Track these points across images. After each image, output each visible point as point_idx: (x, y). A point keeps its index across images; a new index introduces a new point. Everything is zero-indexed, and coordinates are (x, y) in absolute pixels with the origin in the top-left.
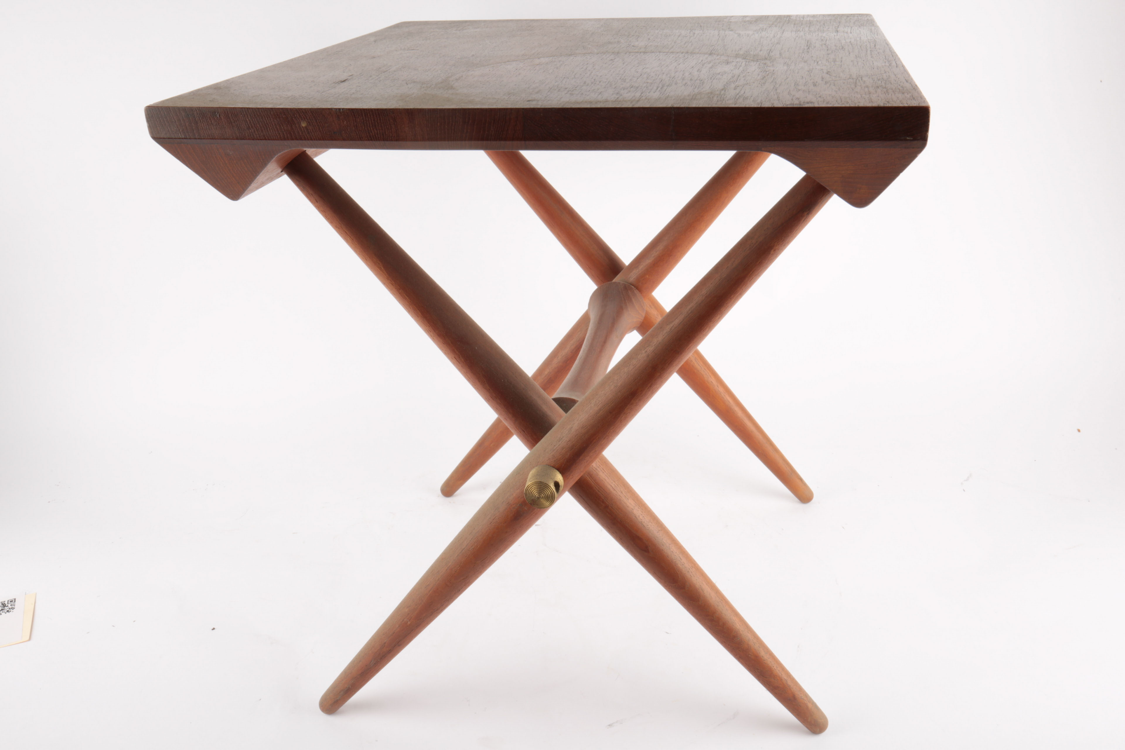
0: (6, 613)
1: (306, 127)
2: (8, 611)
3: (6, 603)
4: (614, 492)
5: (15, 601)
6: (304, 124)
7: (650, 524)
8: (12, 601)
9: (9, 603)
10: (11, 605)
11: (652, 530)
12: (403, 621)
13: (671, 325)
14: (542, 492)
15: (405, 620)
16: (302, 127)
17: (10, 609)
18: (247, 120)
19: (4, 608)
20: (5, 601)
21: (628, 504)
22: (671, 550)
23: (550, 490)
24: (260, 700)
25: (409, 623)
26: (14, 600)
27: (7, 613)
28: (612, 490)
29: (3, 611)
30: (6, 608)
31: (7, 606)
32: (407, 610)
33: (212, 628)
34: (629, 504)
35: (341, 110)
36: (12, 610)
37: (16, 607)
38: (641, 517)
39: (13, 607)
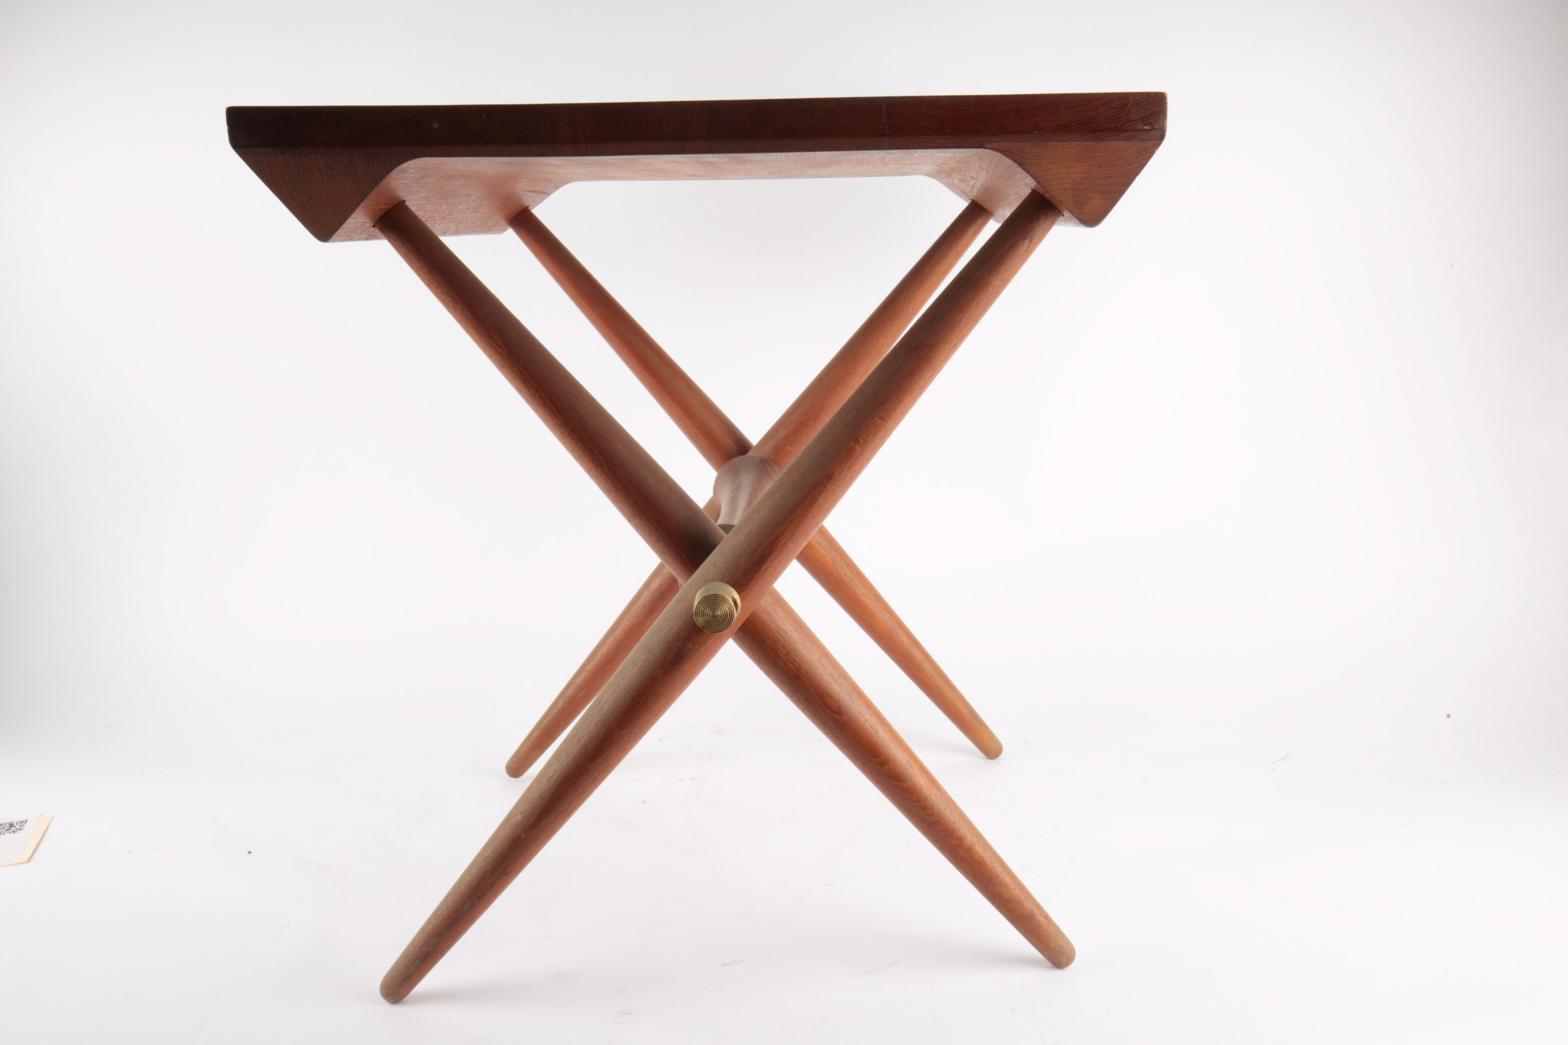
0: (10, 833)
2: (14, 832)
3: (15, 823)
5: (26, 823)
8: (22, 822)
9: (18, 823)
10: (20, 826)
14: (718, 608)
17: (17, 829)
19: (11, 828)
20: (14, 822)
23: (726, 606)
24: (289, 925)
26: (25, 821)
27: (12, 834)
29: (8, 831)
30: (12, 828)
31: (15, 827)
36: (19, 831)
37: (25, 828)
39: (21, 827)
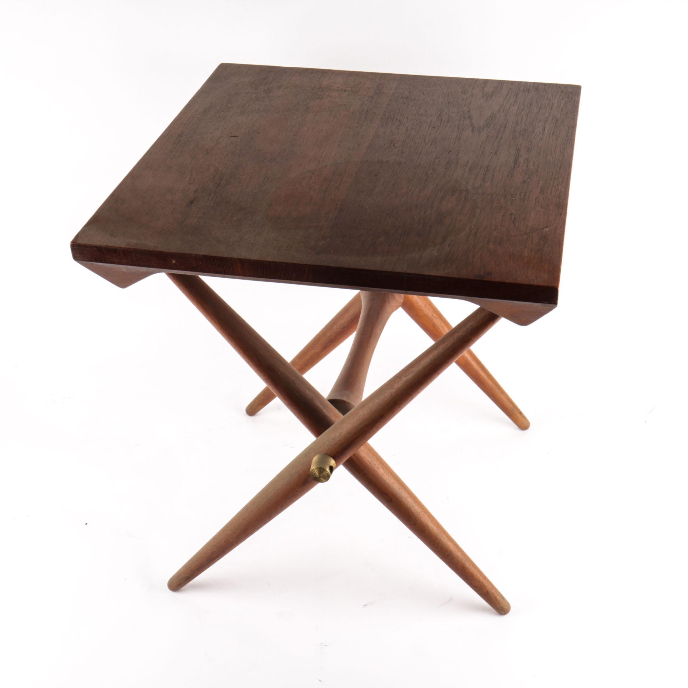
1: (175, 263)
4: (370, 465)
6: (174, 262)
7: (394, 484)
11: (395, 487)
12: (227, 539)
13: (407, 378)
14: (321, 474)
15: (229, 538)
16: (173, 263)
18: (137, 256)
21: (379, 472)
22: (408, 501)
23: (326, 472)
25: (231, 540)
28: (368, 464)
32: (230, 532)
33: (86, 523)
34: (381, 472)
35: (198, 256)
38: (388, 480)
